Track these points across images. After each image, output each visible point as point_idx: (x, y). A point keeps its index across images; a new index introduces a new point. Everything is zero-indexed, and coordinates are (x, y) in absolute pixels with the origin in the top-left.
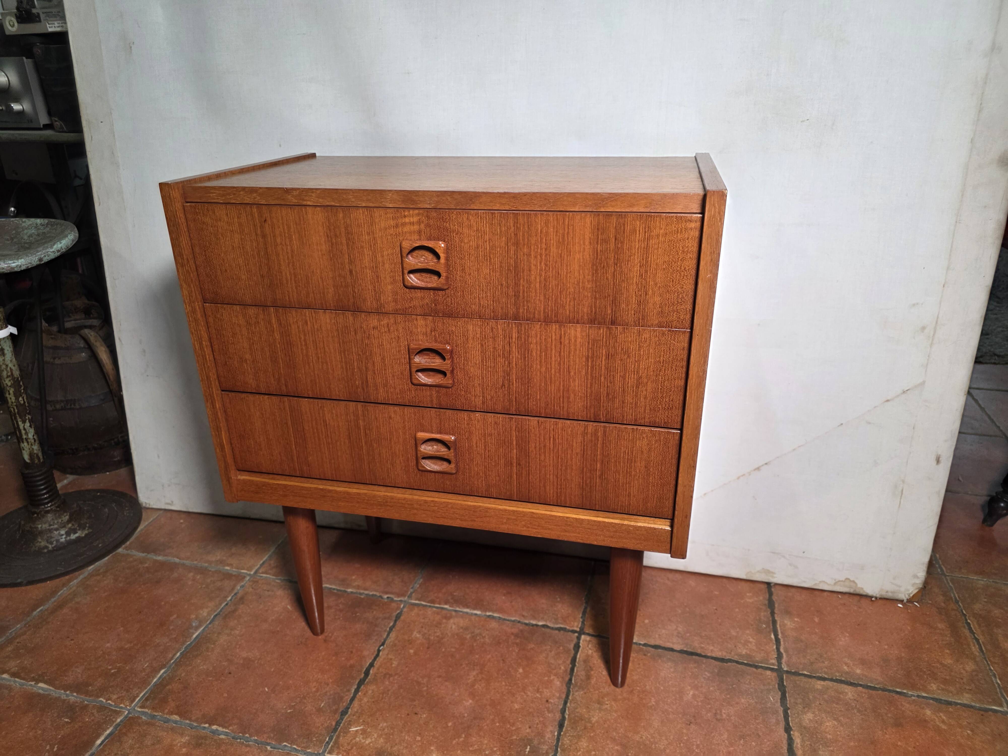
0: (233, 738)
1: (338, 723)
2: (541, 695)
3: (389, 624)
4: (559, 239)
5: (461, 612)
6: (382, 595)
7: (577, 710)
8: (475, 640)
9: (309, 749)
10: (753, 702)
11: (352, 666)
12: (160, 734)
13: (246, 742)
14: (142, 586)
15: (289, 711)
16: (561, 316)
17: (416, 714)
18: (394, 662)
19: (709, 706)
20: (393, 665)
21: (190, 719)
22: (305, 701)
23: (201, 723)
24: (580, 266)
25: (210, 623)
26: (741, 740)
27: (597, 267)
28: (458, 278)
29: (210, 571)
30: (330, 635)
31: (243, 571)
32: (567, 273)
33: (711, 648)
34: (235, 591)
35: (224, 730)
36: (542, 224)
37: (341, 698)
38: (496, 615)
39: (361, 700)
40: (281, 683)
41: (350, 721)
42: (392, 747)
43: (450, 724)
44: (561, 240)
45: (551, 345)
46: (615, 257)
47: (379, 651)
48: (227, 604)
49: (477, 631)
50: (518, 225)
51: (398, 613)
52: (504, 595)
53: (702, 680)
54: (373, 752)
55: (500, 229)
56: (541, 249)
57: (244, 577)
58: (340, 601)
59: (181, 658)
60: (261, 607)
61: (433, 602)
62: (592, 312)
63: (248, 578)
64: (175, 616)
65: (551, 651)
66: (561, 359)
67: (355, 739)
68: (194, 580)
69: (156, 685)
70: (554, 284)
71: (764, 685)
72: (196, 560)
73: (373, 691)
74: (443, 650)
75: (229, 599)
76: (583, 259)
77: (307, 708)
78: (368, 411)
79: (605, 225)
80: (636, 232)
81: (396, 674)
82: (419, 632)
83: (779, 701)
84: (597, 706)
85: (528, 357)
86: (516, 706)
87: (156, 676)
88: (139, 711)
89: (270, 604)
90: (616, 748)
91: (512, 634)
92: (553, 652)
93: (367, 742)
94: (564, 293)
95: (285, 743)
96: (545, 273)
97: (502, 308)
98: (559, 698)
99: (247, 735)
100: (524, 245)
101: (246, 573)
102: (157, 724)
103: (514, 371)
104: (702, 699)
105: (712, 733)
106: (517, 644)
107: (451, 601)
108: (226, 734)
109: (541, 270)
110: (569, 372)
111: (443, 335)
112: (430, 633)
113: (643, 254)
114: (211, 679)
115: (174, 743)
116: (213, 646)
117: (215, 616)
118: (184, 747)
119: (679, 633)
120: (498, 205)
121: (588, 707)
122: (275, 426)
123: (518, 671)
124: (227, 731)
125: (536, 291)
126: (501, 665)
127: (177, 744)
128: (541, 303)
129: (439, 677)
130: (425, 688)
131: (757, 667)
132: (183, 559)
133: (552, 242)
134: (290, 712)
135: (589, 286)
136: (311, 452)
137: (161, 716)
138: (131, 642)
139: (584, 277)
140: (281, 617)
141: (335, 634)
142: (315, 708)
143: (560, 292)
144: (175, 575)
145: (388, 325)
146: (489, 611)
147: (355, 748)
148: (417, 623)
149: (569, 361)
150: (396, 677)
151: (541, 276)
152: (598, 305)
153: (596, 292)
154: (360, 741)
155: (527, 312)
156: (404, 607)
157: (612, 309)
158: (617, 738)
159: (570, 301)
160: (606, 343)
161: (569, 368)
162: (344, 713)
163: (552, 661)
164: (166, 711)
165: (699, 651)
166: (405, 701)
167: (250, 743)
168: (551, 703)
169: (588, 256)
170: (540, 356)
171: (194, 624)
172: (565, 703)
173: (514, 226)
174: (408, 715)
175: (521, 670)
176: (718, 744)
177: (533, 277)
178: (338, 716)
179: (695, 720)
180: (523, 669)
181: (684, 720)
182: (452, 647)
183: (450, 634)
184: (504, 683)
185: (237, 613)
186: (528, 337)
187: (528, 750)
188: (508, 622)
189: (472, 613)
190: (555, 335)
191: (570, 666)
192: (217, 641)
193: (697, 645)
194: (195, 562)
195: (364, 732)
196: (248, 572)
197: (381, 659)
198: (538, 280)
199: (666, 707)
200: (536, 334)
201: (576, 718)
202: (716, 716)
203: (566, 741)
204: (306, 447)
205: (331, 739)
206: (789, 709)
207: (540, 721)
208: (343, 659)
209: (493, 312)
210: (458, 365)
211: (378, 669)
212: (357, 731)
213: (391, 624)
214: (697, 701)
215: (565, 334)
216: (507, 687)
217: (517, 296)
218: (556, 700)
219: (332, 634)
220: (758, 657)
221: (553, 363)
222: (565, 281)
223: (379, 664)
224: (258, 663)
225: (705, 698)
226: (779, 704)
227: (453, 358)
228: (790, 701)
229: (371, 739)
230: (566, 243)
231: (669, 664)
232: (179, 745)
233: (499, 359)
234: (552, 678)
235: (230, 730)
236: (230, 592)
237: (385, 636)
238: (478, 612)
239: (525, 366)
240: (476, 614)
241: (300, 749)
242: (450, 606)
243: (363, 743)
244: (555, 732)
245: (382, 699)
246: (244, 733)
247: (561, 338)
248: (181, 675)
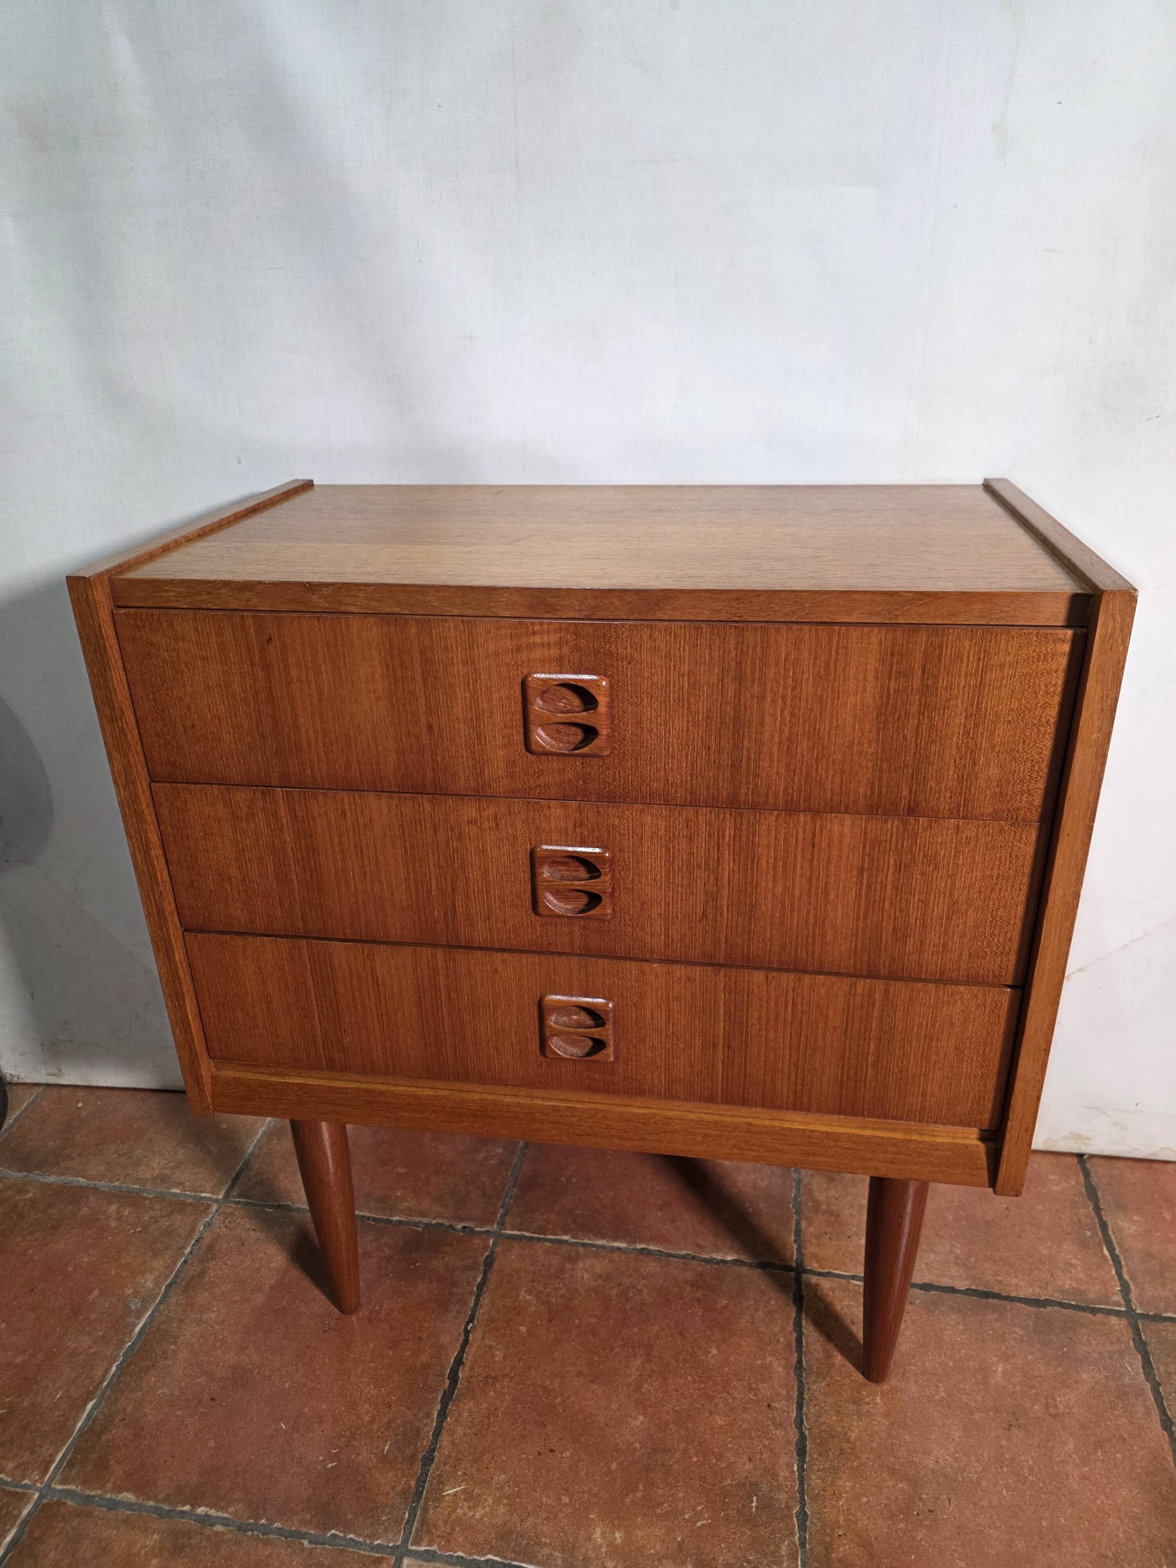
0: (239, 1529)
1: (421, 1482)
2: (756, 1395)
3: (475, 1278)
4: (819, 672)
5: (593, 1245)
6: (454, 1223)
7: (821, 1420)
8: (628, 1300)
9: (378, 1539)
10: (1102, 1376)
11: (426, 1367)
12: (105, 1535)
13: (264, 1535)
14: (28, 1238)
15: (330, 1466)
16: (817, 801)
17: (552, 1451)
18: (497, 1353)
19: (1034, 1391)
20: (497, 1359)
21: (156, 1500)
22: (355, 1443)
23: (177, 1505)
24: (855, 716)
25: (160, 1303)
26: (1097, 1450)
27: (886, 718)
28: (628, 737)
29: (146, 1198)
30: (377, 1308)
31: (203, 1195)
32: (830, 728)
33: (1015, 1281)
34: (196, 1236)
35: (220, 1514)
36: (789, 645)
37: (418, 1432)
38: (651, 1248)
39: (452, 1432)
40: (306, 1410)
41: (440, 1476)
42: (522, 1521)
43: (614, 1466)
44: (822, 673)
45: (796, 849)
46: (920, 701)
47: (467, 1332)
48: (185, 1262)
49: (627, 1281)
50: (744, 647)
51: (488, 1257)
52: (660, 1209)
53: (1013, 1343)
54: (490, 1534)
55: (710, 654)
56: (785, 688)
57: (208, 1207)
58: (383, 1242)
59: (119, 1376)
60: (248, 1262)
61: (542, 1230)
62: (873, 793)
63: (215, 1207)
64: (96, 1293)
65: (757, 1310)
66: (812, 872)
67: (454, 1511)
68: (119, 1219)
69: (82, 1434)
70: (805, 747)
71: (1111, 1343)
72: (117, 1180)
73: (470, 1411)
74: (577, 1322)
75: (187, 1251)
76: (863, 704)
77: (360, 1457)
78: (455, 961)
79: (905, 648)
80: (962, 659)
81: (505, 1375)
82: (529, 1291)
83: (1141, 1370)
84: (852, 1407)
85: (752, 867)
86: (720, 1421)
87: (80, 1417)
88: (59, 1491)
89: (262, 1255)
90: (900, 1486)
91: (686, 1282)
92: (760, 1312)
93: (478, 1516)
94: (824, 761)
95: (333, 1531)
96: (791, 728)
97: (708, 787)
98: (789, 1398)
99: (263, 1521)
100: (753, 680)
101: (210, 1199)
102: (96, 1514)
103: (725, 891)
104: (1019, 1379)
105: (1048, 1441)
106: (698, 1301)
107: (573, 1226)
108: (224, 1522)
109: (783, 723)
110: (827, 894)
111: (597, 833)
112: (548, 1290)
113: (974, 696)
114: (179, 1413)
115: (135, 1550)
116: (173, 1347)
117: (169, 1287)
118: (154, 1557)
119: (957, 1258)
120: (707, 613)
121: (839, 1412)
122: (283, 987)
123: (709, 1352)
124: (225, 1515)
125: (771, 759)
126: (680, 1343)
127: (139, 1552)
128: (780, 779)
129: (580, 1374)
130: (559, 1400)
131: (1094, 1311)
132: (94, 1179)
133: (806, 676)
134: (332, 1468)
135: (872, 750)
136: (350, 1031)
137: (100, 1497)
138: (25, 1351)
139: (863, 735)
140: (287, 1280)
141: (385, 1306)
142: (376, 1455)
143: (817, 760)
144: (85, 1211)
145: (496, 817)
146: (641, 1242)
147: (458, 1528)
148: (522, 1274)
149: (827, 876)
150: (506, 1382)
151: (781, 732)
152: (884, 781)
153: (882, 760)
154: (465, 1514)
155: (753, 794)
156: (495, 1244)
157: (911, 789)
158: (897, 1467)
159: (834, 776)
160: (897, 846)
161: (826, 886)
162: (428, 1460)
163: (762, 1328)
164: (110, 1485)
165: (996, 1289)
166: (528, 1427)
167: (271, 1536)
168: (777, 1410)
169: (871, 700)
170: (774, 868)
171: (133, 1307)
172: (800, 1407)
173: (736, 649)
174: (539, 1454)
175: (714, 1351)
176: (1063, 1462)
177: (767, 736)
178: (417, 1468)
179: (1017, 1420)
180: (718, 1348)
181: (999, 1421)
182: (590, 1316)
183: (582, 1291)
184: (689, 1378)
185: (207, 1279)
186: (754, 835)
187: (754, 1504)
188: (676, 1260)
189: (612, 1247)
190: (804, 832)
191: (795, 1335)
192: (178, 1336)
193: (990, 1279)
194: (116, 1184)
195: (468, 1495)
196: (214, 1197)
197: (474, 1349)
198: (776, 740)
199: (965, 1400)
200: (768, 829)
201: (824, 1435)
202: (1047, 1409)
203: (814, 1480)
204: (339, 1022)
205: (413, 1515)
206: (1160, 1384)
207: (764, 1447)
208: (408, 1353)
209: (691, 793)
210: (621, 884)
211: (472, 1369)
212: (455, 1495)
213: (479, 1280)
214: (1012, 1383)
215: (822, 830)
216: (697, 1385)
217: (736, 766)
218: (784, 1402)
219: (381, 1307)
220: (1093, 1292)
221: (798, 878)
222: (826, 743)
223: (470, 1358)
224: (258, 1373)
225: (1025, 1376)
226: (1143, 1377)
227: (614, 870)
228: (1158, 1370)
229: (484, 1508)
230: (831, 677)
231: (953, 1317)
232: (142, 1553)
233: (697, 872)
234: (769, 1359)
235: (231, 1513)
236: (189, 1237)
237: (472, 1304)
238: (623, 1245)
239: (746, 883)
240: (619, 1249)
241: (361, 1540)
242: (573, 1237)
243: (470, 1518)
244: (793, 1466)
245: (488, 1427)
246: (257, 1517)
247: (814, 837)
248: (125, 1409)
